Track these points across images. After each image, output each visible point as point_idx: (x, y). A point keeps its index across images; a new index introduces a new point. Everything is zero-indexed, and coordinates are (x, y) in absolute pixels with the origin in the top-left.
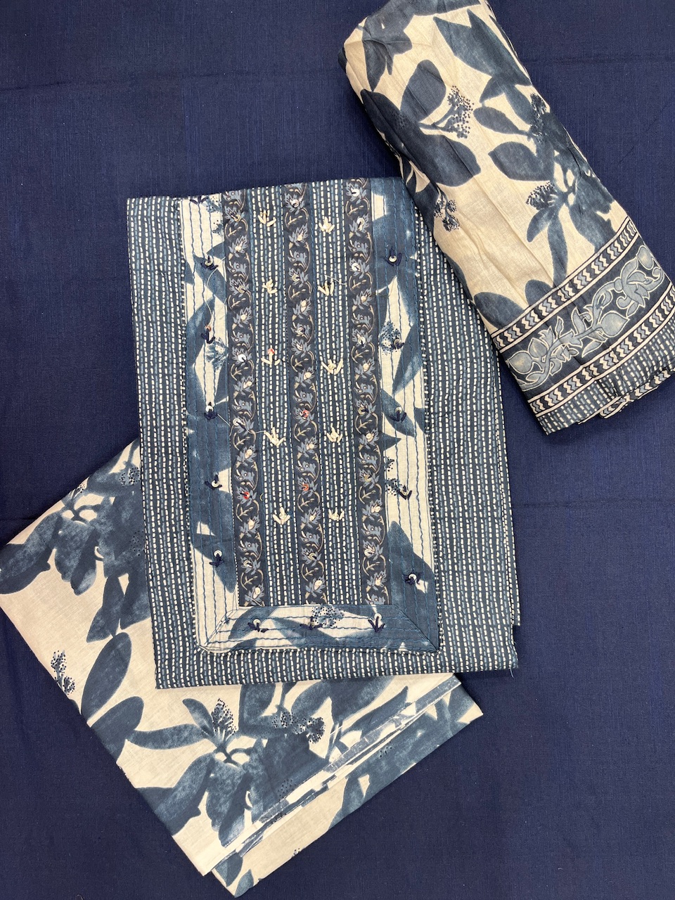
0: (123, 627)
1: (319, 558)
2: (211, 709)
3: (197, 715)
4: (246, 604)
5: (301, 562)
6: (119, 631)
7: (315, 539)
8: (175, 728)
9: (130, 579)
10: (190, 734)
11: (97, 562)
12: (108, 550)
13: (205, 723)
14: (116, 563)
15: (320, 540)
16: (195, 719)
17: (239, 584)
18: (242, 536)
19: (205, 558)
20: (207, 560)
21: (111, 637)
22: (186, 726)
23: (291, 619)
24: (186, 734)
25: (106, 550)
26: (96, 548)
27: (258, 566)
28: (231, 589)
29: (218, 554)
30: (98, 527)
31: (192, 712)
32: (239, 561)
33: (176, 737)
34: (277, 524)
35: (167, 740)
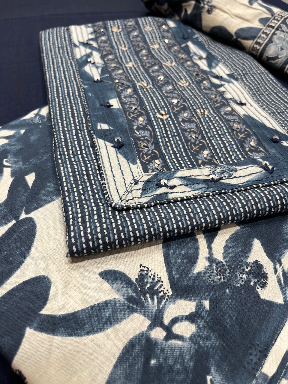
0: (27, 213)
1: (200, 137)
2: (133, 276)
3: (118, 285)
4: (150, 171)
5: (187, 141)
6: (23, 216)
7: (193, 126)
8: (93, 307)
9: (36, 176)
10: (114, 312)
11: (5, 169)
12: (16, 160)
13: (130, 292)
14: (23, 167)
15: (197, 126)
16: (117, 290)
17: (140, 160)
18: (135, 127)
19: (107, 143)
20: (109, 145)
21: (13, 222)
22: (106, 303)
23: (193, 177)
24: (108, 312)
25: (14, 159)
26: (5, 160)
27: (153, 147)
28: (134, 162)
29: (118, 140)
30: (8, 147)
31: (112, 284)
32: (136, 144)
33: (95, 319)
34: (162, 120)
35: (84, 324)
